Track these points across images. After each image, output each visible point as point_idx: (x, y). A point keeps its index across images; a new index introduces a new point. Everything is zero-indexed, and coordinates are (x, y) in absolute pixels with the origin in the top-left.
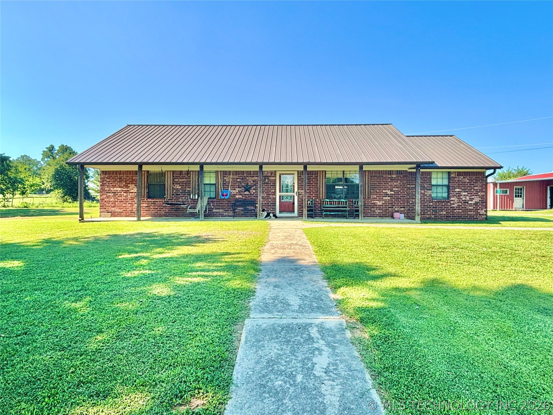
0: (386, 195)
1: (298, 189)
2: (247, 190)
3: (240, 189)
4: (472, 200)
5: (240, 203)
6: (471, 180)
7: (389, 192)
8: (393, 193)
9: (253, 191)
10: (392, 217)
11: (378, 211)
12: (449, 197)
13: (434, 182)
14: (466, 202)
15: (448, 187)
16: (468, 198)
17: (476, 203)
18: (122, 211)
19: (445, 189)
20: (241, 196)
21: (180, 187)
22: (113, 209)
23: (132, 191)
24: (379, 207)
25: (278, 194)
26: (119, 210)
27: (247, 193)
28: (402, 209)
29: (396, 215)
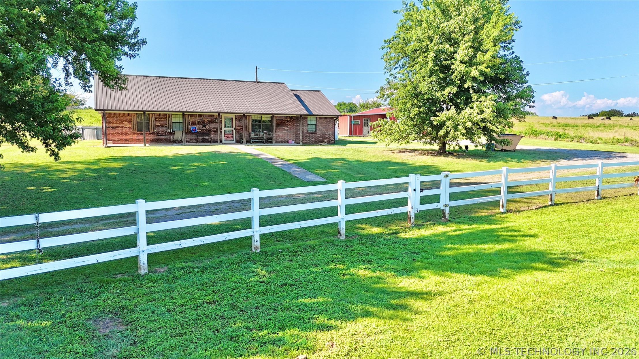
0: (285, 130)
1: (235, 126)
2: (204, 126)
3: (200, 126)
4: (327, 132)
5: (200, 135)
6: (327, 122)
7: (286, 129)
8: (288, 129)
9: (208, 127)
10: (288, 142)
11: (280, 139)
12: (316, 131)
13: (309, 123)
14: (324, 134)
15: (316, 125)
16: (325, 131)
17: (329, 135)
18: (119, 140)
19: (314, 126)
20: (200, 130)
21: (160, 124)
22: (112, 138)
23: (126, 127)
24: (281, 137)
25: (223, 129)
26: (117, 139)
27: (204, 128)
28: (293, 138)
29: (290, 141)
